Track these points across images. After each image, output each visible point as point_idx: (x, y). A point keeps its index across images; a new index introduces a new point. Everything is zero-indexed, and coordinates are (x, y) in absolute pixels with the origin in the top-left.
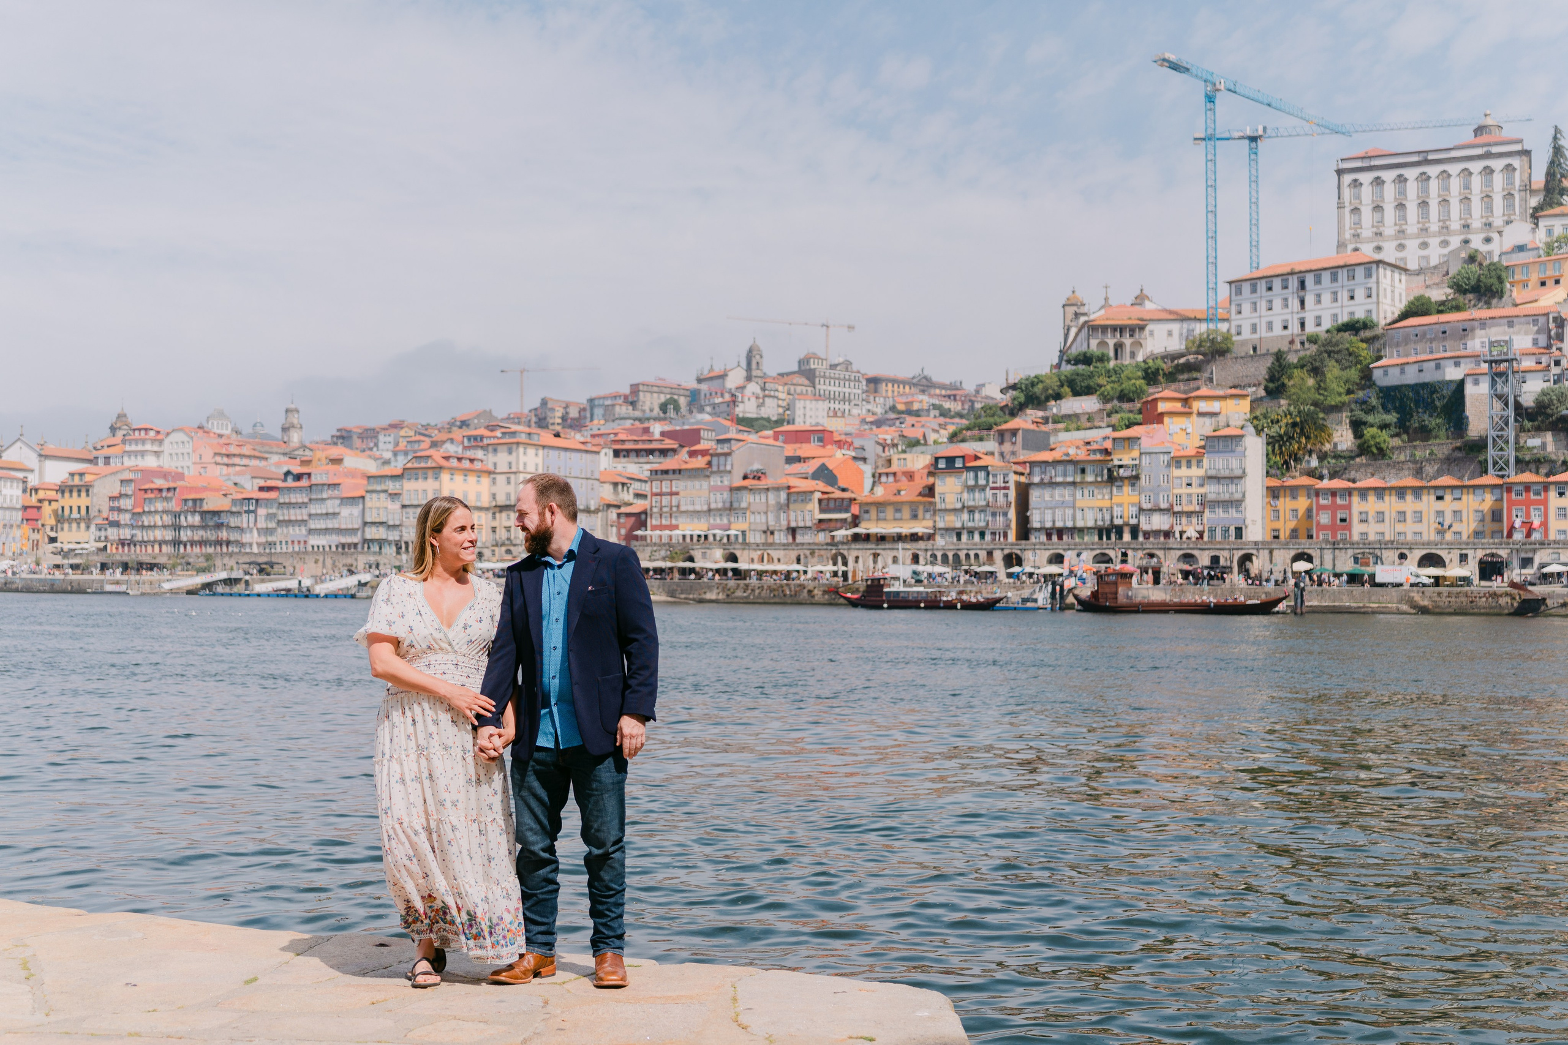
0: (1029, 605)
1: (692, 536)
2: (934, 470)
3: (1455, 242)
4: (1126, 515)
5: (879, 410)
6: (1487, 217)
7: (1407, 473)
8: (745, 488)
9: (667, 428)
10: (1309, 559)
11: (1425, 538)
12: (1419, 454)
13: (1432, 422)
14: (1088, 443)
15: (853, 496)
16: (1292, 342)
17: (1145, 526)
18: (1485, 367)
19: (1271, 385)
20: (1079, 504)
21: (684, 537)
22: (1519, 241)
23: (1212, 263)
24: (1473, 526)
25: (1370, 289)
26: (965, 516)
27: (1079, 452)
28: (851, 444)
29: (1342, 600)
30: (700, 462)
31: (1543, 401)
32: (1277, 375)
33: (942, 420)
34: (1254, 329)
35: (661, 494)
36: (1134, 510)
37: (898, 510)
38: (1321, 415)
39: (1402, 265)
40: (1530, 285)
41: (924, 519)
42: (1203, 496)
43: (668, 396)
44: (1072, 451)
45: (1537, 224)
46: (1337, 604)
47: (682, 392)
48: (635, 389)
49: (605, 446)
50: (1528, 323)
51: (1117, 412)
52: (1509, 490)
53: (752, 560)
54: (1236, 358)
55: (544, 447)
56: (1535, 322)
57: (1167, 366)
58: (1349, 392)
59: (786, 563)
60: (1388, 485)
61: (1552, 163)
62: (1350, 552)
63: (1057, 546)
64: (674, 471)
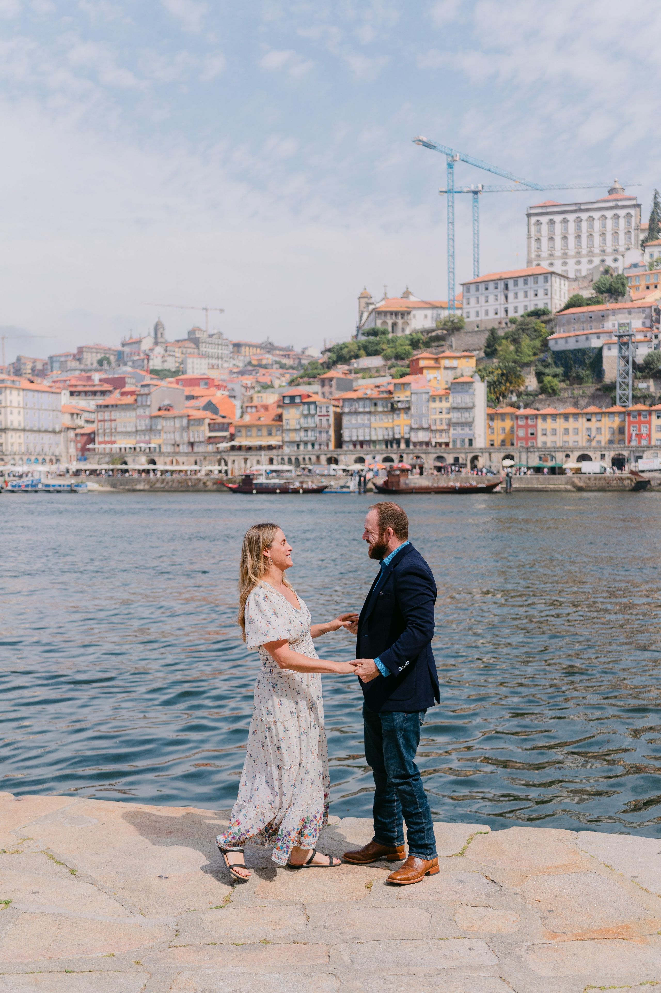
0: (345, 490)
1: (125, 448)
2: (281, 404)
3: (597, 261)
4: (402, 432)
5: (241, 364)
6: (615, 246)
7: (569, 404)
8: (159, 417)
9: (104, 376)
10: (511, 458)
11: (580, 444)
12: (576, 393)
13: (584, 373)
14: (379, 387)
15: (230, 421)
16: (500, 323)
17: (414, 439)
18: (615, 339)
19: (488, 350)
20: (373, 425)
21: (120, 449)
22: (634, 261)
23: (452, 272)
24: (608, 437)
25: (547, 290)
26: (302, 433)
27: (373, 392)
28: (226, 387)
29: (532, 484)
30: (129, 399)
31: (649, 360)
32: (492, 343)
33: (281, 371)
34: (477, 314)
35: (104, 421)
36: (407, 429)
37: (259, 430)
38: (518, 369)
39: (565, 275)
40: (640, 288)
41: (276, 435)
42: (450, 420)
43: (103, 355)
44: (369, 392)
45: (644, 251)
46: (530, 486)
47: (111, 352)
48: (81, 350)
49: (64, 389)
50: (640, 312)
51: (394, 367)
52: (629, 415)
53: (166, 464)
54: (467, 332)
55: (23, 390)
56: (644, 312)
57: (424, 338)
58: (535, 354)
59: (188, 465)
60: (559, 412)
61: (653, 213)
62: (537, 454)
63: (360, 452)
64: (113, 406)
